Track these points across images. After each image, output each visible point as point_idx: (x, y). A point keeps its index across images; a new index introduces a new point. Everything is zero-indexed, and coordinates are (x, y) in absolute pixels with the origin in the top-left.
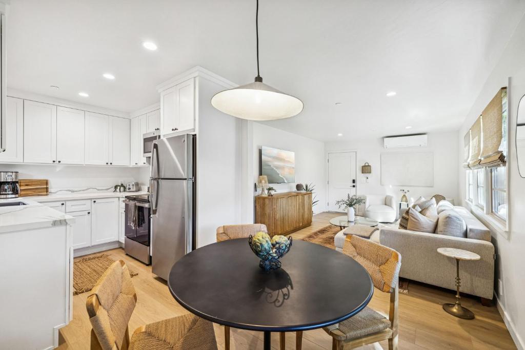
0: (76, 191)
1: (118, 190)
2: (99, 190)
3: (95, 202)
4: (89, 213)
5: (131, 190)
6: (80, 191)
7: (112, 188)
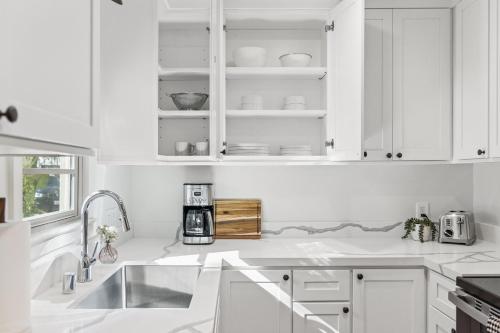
0: (318, 231)
1: (415, 234)
2: (366, 230)
3: (360, 277)
4: (346, 310)
5: (456, 236)
6: (325, 230)
7: (399, 224)
